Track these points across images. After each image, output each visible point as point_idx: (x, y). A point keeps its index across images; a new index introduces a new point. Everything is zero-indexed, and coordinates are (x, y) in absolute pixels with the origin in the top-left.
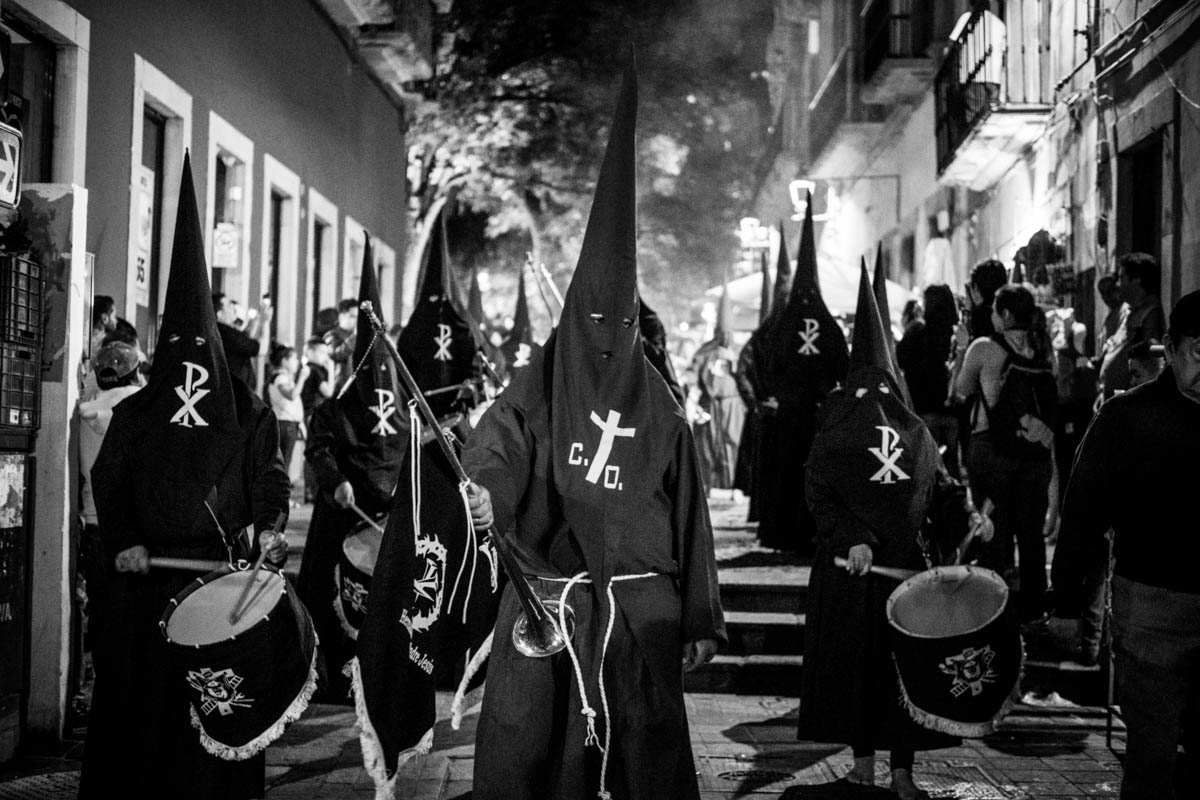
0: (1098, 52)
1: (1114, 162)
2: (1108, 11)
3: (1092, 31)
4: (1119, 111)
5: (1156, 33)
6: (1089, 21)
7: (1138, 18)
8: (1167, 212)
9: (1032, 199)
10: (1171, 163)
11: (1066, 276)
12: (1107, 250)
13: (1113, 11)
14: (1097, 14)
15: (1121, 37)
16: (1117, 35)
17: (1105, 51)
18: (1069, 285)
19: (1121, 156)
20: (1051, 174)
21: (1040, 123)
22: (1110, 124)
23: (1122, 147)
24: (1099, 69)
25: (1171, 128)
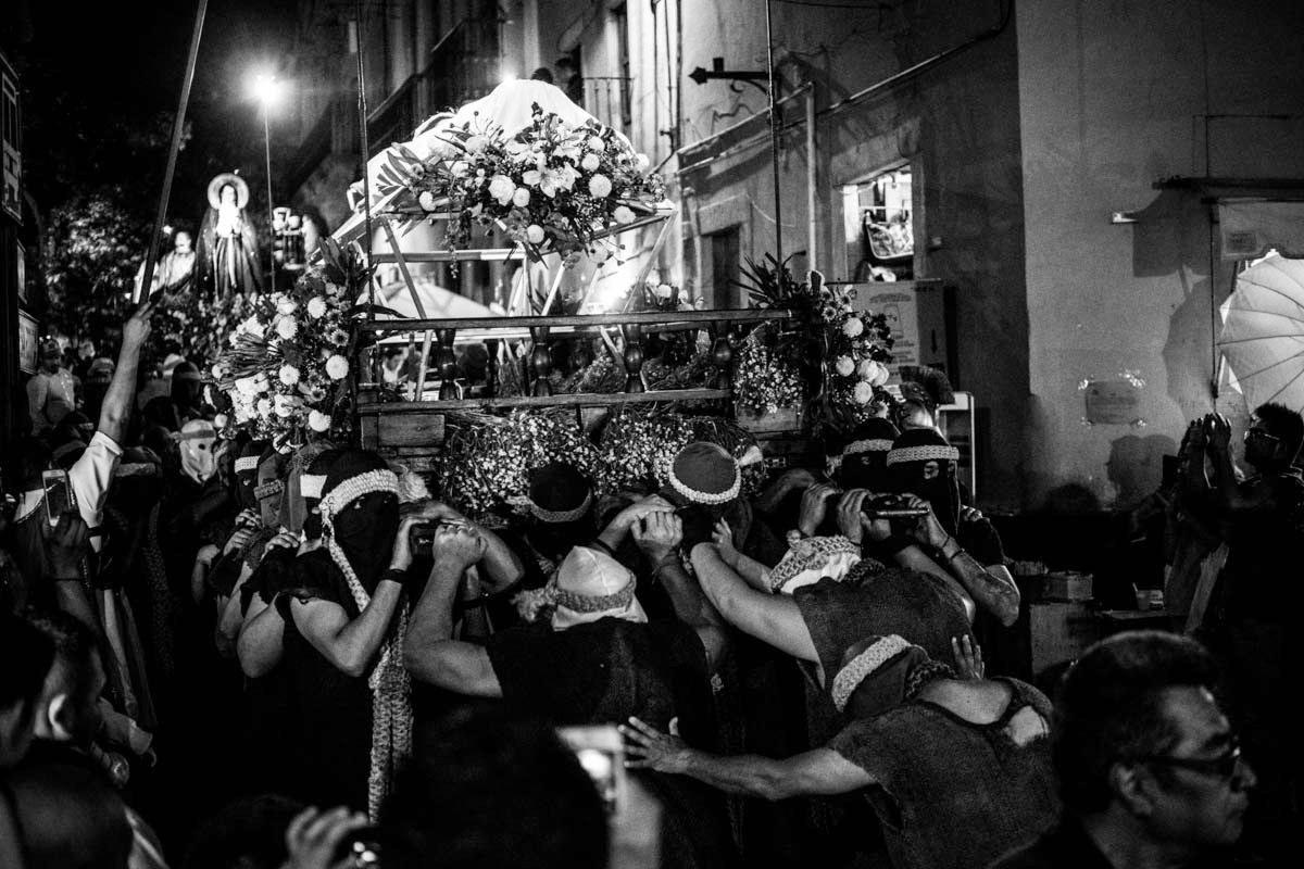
0: (681, 151)
2: (688, 120)
3: (674, 133)
4: (701, 202)
5: (732, 150)
6: (672, 124)
7: (715, 135)
10: (746, 251)
13: (692, 121)
14: (679, 121)
15: (701, 145)
16: (697, 143)
17: (688, 151)
19: (704, 237)
22: (693, 211)
23: (704, 230)
24: (682, 165)
25: (746, 226)
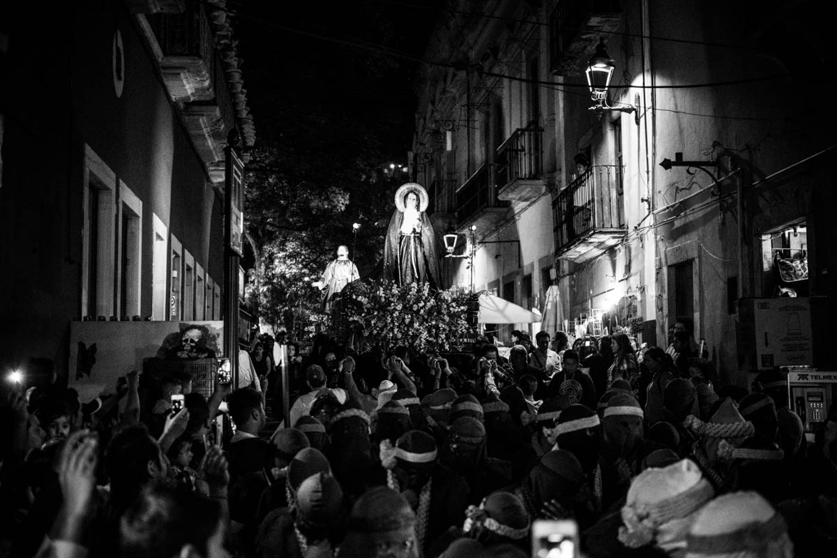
0: (655, 212)
1: (665, 270)
2: (659, 192)
3: (651, 200)
4: (667, 244)
5: (688, 211)
6: (649, 195)
7: (677, 202)
8: (696, 301)
9: (614, 275)
10: (698, 277)
11: (639, 323)
12: (663, 313)
13: (662, 193)
14: (653, 192)
15: (668, 208)
16: (665, 207)
17: (659, 212)
18: (641, 327)
19: (669, 267)
20: (626, 266)
21: (619, 237)
22: (662, 250)
23: (669, 263)
24: (655, 221)
25: (697, 260)
